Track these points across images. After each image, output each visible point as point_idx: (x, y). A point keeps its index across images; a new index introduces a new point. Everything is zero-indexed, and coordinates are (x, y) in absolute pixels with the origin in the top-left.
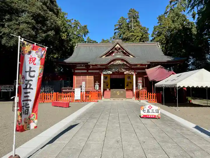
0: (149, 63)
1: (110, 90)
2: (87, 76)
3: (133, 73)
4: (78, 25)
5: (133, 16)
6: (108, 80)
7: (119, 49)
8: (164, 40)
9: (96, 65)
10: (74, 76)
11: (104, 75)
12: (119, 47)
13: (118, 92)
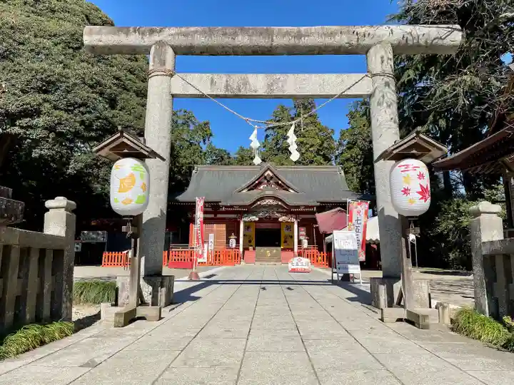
0: (319, 204)
1: (254, 249)
2: (215, 225)
3: (293, 220)
4: (191, 121)
5: (303, 104)
6: (252, 232)
7: (272, 178)
8: (359, 157)
9: (232, 207)
10: (191, 225)
11: (245, 222)
12: (271, 174)
13: (268, 251)
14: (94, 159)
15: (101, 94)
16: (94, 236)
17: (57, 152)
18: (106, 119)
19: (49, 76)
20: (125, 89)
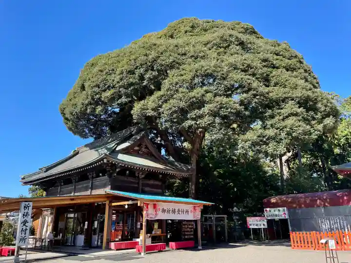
14: (259, 137)
15: (254, 75)
16: (277, 213)
17: (224, 135)
18: (262, 95)
19: (206, 70)
20: (274, 67)
